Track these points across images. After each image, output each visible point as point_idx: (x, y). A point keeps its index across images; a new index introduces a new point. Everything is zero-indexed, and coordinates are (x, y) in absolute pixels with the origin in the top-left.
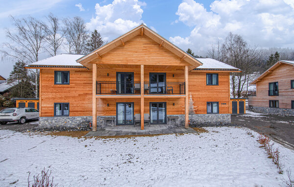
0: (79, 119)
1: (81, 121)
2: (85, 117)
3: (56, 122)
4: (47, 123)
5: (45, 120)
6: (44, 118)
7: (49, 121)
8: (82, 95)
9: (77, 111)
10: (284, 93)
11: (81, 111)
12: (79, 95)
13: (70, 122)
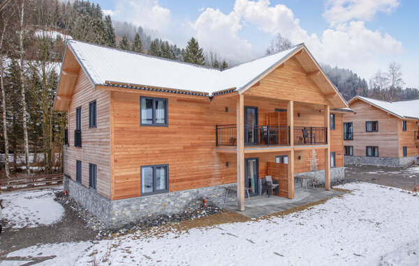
0: (186, 195)
1: (190, 199)
2: (195, 190)
3: (145, 207)
4: (128, 213)
5: (125, 206)
6: (122, 202)
7: (133, 207)
8: (189, 147)
9: (182, 180)
10: (359, 137)
11: (188, 179)
12: (184, 147)
13: (172, 203)
